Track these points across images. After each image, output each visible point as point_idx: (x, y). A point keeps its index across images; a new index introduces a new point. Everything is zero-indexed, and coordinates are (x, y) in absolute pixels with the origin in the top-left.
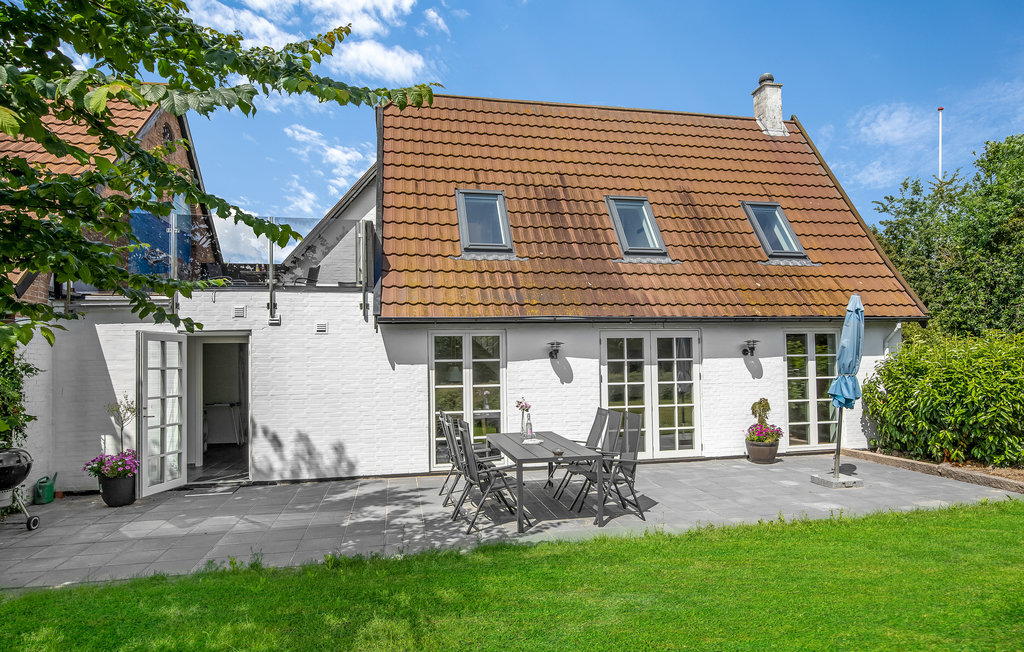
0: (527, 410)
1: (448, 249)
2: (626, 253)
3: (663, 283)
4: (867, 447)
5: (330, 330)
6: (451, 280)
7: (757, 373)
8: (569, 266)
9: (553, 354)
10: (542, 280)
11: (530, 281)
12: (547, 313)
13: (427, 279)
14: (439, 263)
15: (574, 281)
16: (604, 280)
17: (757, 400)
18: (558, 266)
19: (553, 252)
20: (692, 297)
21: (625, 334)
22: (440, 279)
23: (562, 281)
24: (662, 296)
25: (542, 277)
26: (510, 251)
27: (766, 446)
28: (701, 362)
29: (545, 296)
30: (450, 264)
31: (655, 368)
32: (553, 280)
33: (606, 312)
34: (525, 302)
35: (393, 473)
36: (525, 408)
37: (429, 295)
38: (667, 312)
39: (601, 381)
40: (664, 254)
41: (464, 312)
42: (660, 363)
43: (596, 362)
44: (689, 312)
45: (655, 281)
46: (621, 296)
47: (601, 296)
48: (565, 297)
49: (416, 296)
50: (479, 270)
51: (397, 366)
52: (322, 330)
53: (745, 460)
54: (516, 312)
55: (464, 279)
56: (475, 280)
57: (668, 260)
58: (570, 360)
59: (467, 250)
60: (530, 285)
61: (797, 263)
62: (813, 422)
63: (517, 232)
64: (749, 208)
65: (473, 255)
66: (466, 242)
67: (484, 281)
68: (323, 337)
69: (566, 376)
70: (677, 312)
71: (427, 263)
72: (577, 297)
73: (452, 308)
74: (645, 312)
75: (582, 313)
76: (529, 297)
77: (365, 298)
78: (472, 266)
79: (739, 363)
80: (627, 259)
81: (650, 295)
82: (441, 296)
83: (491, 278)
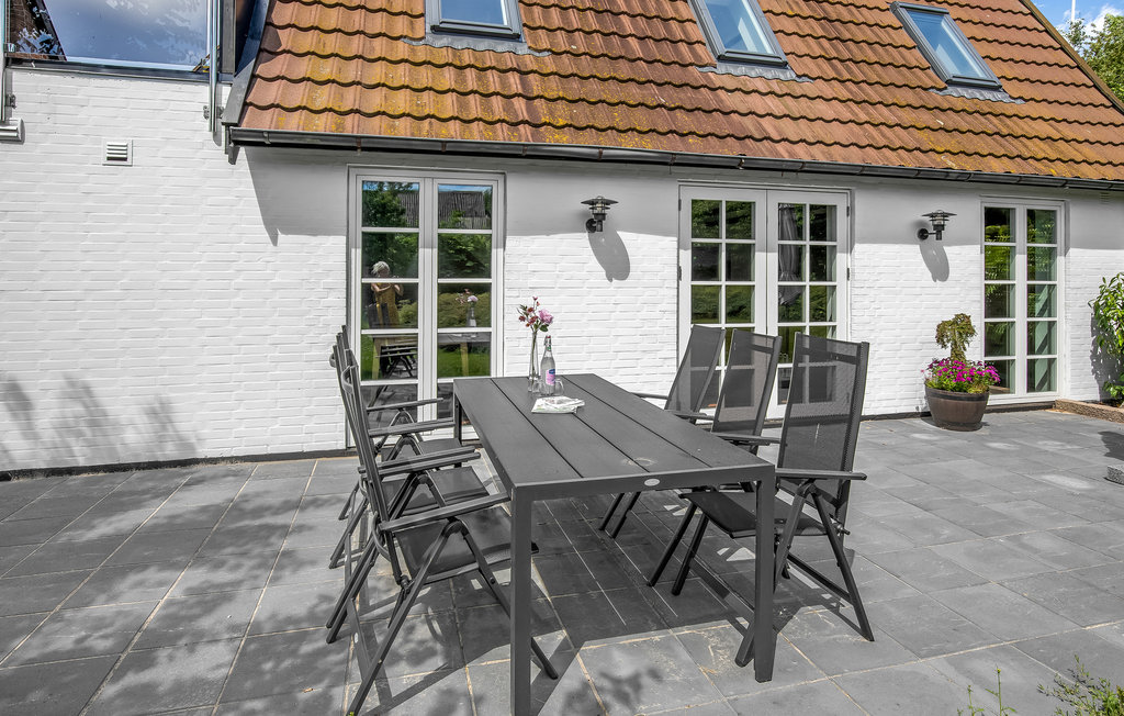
0: (544, 329)
1: (400, 26)
2: (721, 58)
3: (787, 107)
4: (1098, 398)
5: (137, 158)
6: (401, 74)
7: (940, 271)
8: (624, 70)
9: (594, 224)
10: (575, 88)
11: (554, 88)
12: (585, 143)
13: (352, 71)
14: (379, 47)
15: (634, 93)
16: (686, 97)
17: (950, 317)
18: (604, 68)
19: (595, 47)
20: (839, 133)
21: (723, 194)
22: (377, 73)
23: (612, 92)
24: (791, 129)
25: (575, 83)
26: (516, 38)
27: (971, 398)
28: (850, 249)
29: (582, 114)
30: (401, 50)
31: (774, 257)
32: (594, 90)
33: (694, 147)
34: (543, 120)
35: (270, 450)
36: (540, 323)
37: (350, 98)
38: (803, 153)
39: (679, 277)
40: (783, 66)
41: (420, 130)
42: (782, 248)
43: (671, 242)
44: (840, 156)
45: (773, 105)
46: (719, 124)
47: (684, 121)
48: (619, 117)
49: (323, 97)
50: (458, 63)
51: (281, 237)
52: (118, 158)
53: (918, 422)
54: (525, 135)
55: (425, 76)
56: (448, 78)
57: (790, 75)
58: (625, 236)
59: (436, 30)
60: (553, 94)
61: (988, 95)
62: (1019, 356)
63: (532, 12)
64: (904, 13)
65: (445, 40)
66: (434, 17)
67: (464, 81)
68: (119, 171)
69: (617, 266)
70: (819, 155)
71: (356, 45)
72: (641, 119)
73: (397, 122)
74: (763, 152)
75: (651, 146)
76: (551, 113)
77: (215, 96)
78: (444, 56)
79: (912, 253)
80: (722, 68)
81: (767, 123)
82: (375, 101)
83: (479, 79)
